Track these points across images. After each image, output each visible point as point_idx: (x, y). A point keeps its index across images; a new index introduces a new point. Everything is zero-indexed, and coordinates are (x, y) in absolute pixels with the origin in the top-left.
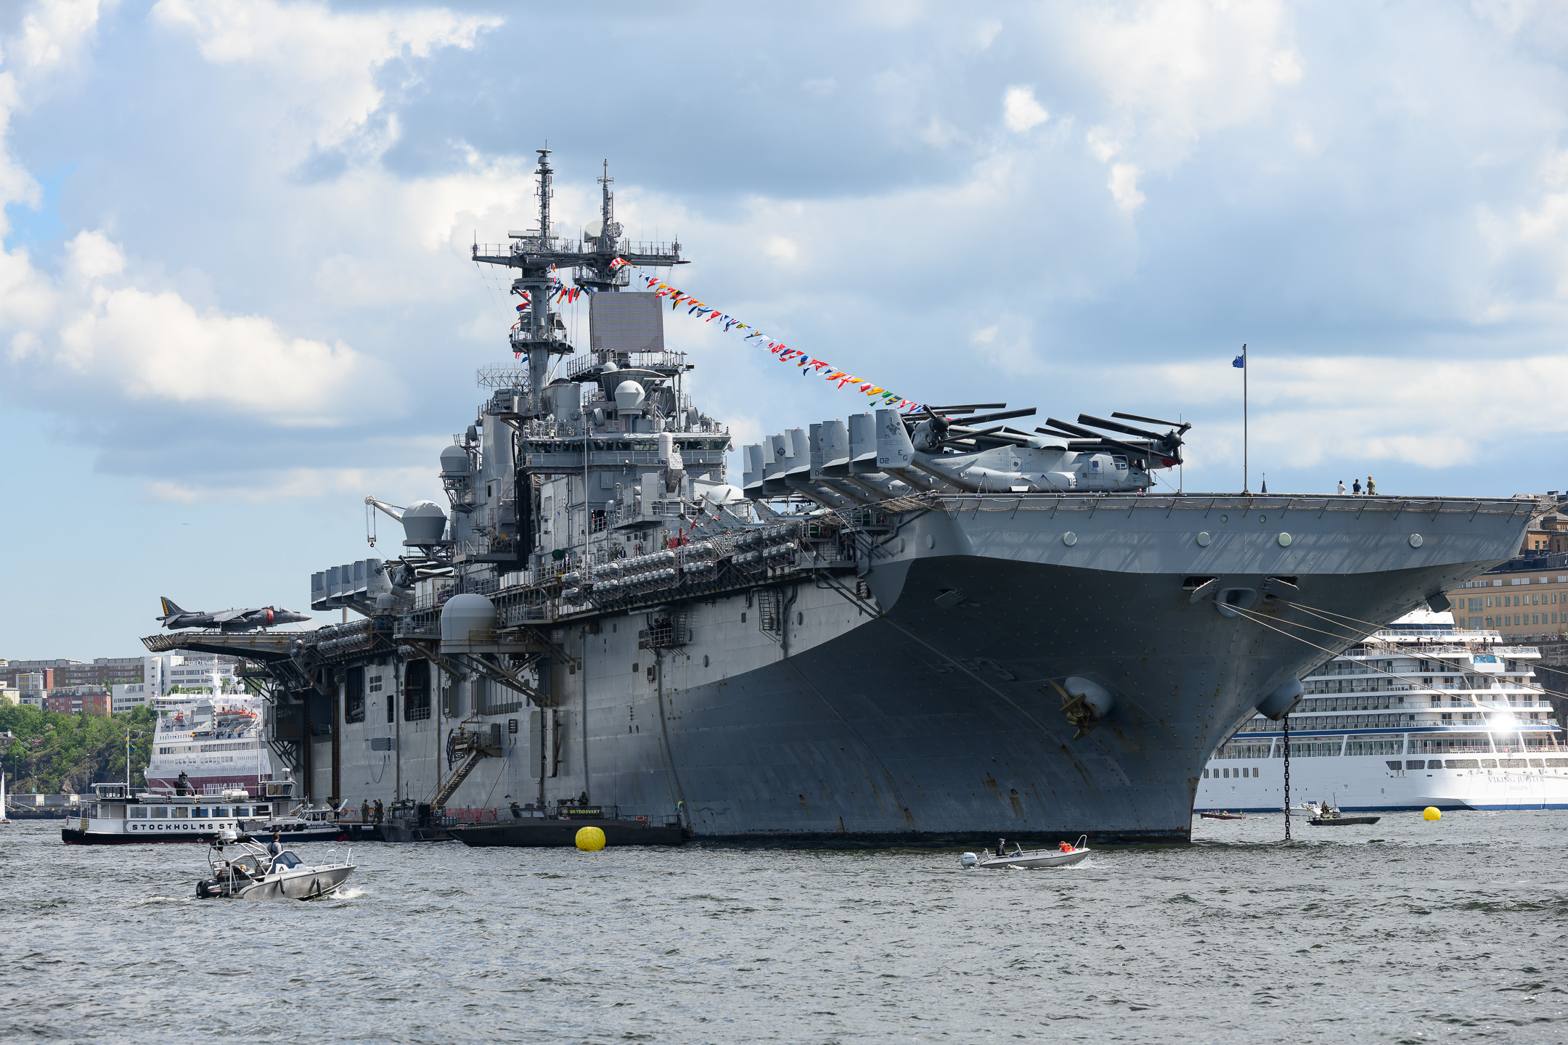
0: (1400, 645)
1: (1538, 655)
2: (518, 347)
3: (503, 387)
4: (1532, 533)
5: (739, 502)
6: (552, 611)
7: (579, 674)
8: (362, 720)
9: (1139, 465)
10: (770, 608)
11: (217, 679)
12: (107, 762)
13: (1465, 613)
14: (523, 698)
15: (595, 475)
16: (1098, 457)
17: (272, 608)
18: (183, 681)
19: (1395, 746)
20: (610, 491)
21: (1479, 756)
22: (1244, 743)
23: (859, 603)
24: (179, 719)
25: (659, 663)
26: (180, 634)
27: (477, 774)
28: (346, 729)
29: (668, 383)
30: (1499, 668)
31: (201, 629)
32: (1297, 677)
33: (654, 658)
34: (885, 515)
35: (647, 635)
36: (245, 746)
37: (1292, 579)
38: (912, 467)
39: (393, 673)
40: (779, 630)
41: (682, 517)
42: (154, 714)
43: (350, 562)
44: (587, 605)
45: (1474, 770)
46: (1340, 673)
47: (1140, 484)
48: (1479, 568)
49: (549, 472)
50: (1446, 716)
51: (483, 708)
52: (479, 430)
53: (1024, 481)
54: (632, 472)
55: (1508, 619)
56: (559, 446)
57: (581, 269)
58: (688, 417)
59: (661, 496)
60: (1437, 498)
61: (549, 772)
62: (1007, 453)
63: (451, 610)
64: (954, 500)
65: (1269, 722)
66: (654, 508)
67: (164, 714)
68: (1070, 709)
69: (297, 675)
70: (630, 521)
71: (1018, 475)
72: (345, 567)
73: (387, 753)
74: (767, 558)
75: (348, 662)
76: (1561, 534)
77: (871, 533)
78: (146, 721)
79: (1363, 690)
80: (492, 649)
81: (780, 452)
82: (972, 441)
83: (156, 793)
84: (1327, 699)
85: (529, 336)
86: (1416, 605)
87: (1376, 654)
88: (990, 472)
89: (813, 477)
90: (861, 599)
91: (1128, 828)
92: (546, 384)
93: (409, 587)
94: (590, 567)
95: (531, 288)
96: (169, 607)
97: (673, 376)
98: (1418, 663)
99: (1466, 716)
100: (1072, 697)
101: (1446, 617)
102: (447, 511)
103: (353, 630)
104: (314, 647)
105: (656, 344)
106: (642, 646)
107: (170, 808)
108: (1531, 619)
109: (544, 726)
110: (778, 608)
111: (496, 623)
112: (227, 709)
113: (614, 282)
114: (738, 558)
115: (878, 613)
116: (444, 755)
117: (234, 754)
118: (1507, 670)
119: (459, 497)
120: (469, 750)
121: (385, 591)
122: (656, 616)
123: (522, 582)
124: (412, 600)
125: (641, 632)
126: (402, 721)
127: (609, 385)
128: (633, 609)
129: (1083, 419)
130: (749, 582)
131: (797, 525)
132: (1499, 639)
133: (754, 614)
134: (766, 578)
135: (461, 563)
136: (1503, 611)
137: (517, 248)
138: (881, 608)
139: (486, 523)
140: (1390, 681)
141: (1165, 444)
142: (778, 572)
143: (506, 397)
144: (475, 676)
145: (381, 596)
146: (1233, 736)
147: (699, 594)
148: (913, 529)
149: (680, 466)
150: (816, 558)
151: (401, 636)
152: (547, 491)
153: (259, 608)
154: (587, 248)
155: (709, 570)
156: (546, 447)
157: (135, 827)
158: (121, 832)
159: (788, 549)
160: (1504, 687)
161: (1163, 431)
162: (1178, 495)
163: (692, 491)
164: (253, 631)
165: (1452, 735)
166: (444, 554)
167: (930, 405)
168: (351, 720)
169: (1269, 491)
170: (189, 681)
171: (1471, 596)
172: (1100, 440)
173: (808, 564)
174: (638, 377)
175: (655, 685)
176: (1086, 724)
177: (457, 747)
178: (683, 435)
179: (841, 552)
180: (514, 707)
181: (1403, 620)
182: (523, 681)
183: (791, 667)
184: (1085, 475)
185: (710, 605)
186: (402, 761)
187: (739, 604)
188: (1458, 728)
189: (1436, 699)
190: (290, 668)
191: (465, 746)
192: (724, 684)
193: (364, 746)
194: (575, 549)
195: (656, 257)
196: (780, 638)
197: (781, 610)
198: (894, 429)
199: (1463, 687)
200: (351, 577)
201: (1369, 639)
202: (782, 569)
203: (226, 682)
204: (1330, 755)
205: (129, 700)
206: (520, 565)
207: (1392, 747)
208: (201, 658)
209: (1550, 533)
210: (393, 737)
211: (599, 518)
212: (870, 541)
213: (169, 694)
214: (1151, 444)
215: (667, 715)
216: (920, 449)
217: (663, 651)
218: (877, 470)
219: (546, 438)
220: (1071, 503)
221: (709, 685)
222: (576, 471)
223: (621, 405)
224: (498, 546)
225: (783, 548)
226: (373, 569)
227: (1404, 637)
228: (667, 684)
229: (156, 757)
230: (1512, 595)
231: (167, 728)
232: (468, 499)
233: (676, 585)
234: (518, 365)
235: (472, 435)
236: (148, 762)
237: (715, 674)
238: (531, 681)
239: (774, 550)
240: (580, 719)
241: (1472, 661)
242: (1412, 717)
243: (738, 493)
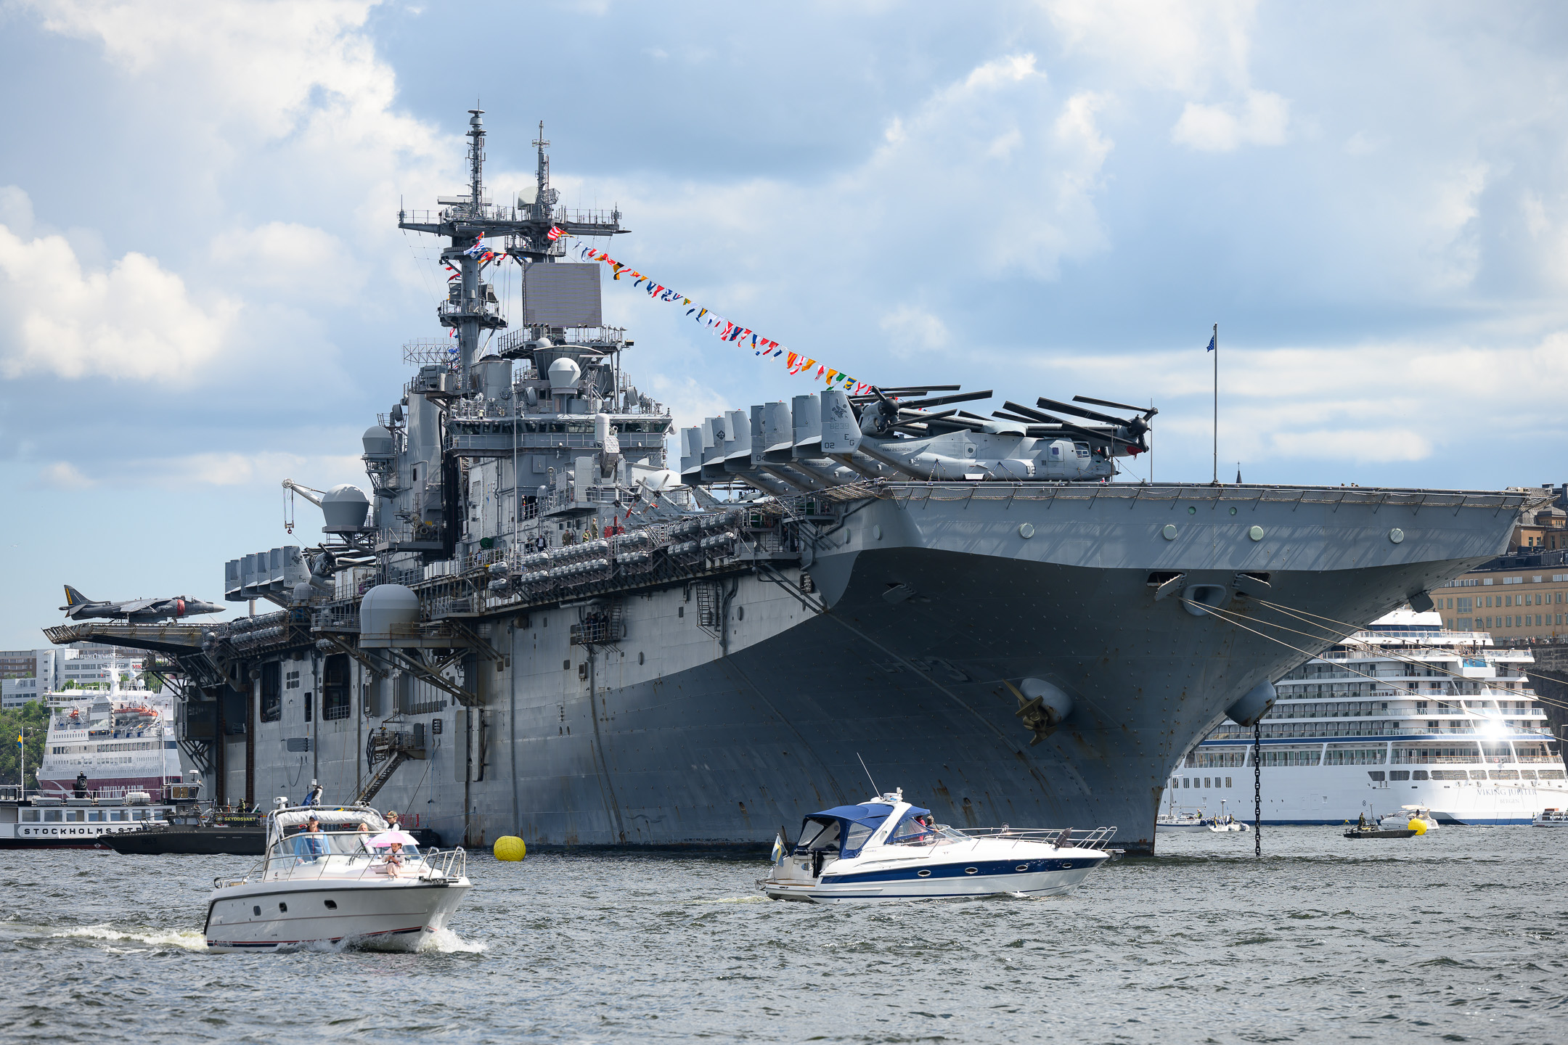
0: (1384, 647)
1: (1532, 660)
2: (447, 320)
3: (431, 364)
4: (1526, 528)
5: (678, 489)
6: (479, 603)
7: (507, 671)
8: (278, 718)
9: (1103, 453)
10: (709, 603)
11: (115, 674)
13: (1453, 613)
14: (448, 696)
15: (526, 459)
16: (1058, 443)
17: (183, 598)
18: (78, 676)
19: (1378, 756)
20: (542, 476)
21: (1467, 767)
22: (1217, 751)
23: (803, 597)
24: (74, 716)
25: (591, 660)
26: (84, 625)
27: (398, 777)
28: (261, 728)
29: (606, 360)
30: (1489, 673)
31: (107, 620)
32: (1270, 681)
33: (586, 654)
34: (831, 504)
35: (579, 629)
36: (145, 746)
37: (1264, 576)
38: (859, 452)
39: (311, 669)
40: (718, 625)
41: (617, 504)
42: (47, 712)
43: (267, 549)
44: (515, 598)
45: (1463, 782)
46: (1319, 677)
47: (1103, 473)
48: (1464, 565)
49: (477, 455)
50: (1433, 724)
51: (405, 707)
52: (405, 409)
53: (978, 469)
54: (566, 456)
55: (1499, 620)
56: (488, 427)
57: (514, 238)
58: (626, 398)
59: (595, 481)
60: (1419, 491)
61: (475, 776)
62: (961, 439)
63: (371, 601)
64: (903, 488)
65: (1243, 728)
66: (588, 494)
67: (58, 711)
68: (1026, 712)
69: (209, 670)
70: (563, 508)
71: (973, 462)
72: (261, 555)
73: (304, 754)
74: (705, 548)
75: (264, 656)
76: (1557, 530)
77: (815, 523)
78: (38, 718)
79: (1344, 695)
80: (415, 644)
81: (720, 435)
82: (924, 426)
83: (48, 795)
84: (1305, 705)
85: (459, 310)
86: (1398, 605)
87: (1357, 657)
88: (942, 458)
89: (754, 462)
90: (804, 593)
92: (476, 360)
93: (329, 577)
94: (519, 557)
95: (462, 258)
96: (74, 597)
97: (612, 353)
98: (1403, 667)
99: (1455, 724)
100: (1028, 700)
101: (1431, 618)
102: (370, 497)
103: (268, 622)
104: (227, 640)
105: (594, 319)
106: (574, 642)
107: (65, 812)
108: (1523, 621)
109: (469, 727)
110: (717, 602)
111: (419, 616)
112: (125, 706)
113: (549, 253)
114: (675, 549)
115: (823, 608)
116: (364, 757)
117: (133, 754)
118: (1498, 675)
119: (382, 481)
120: (391, 751)
121: (304, 580)
122: (589, 610)
123: (447, 573)
124: (332, 590)
125: (573, 627)
126: (320, 720)
127: (542, 362)
128: (564, 602)
129: (1042, 403)
130: (686, 574)
131: (737, 514)
132: (1490, 642)
133: (692, 608)
134: (704, 570)
135: (384, 551)
136: (1493, 612)
137: (447, 215)
138: (825, 603)
139: (411, 510)
140: (1373, 686)
141: (1129, 431)
142: (717, 564)
143: (432, 374)
144: (397, 673)
145: (298, 586)
146: (1201, 743)
147: (634, 586)
148: (860, 519)
149: (616, 450)
150: (757, 550)
151: (319, 629)
152: (476, 475)
153: (170, 598)
154: (521, 216)
155: (644, 561)
156: (475, 428)
157: (27, 831)
158: (11, 835)
159: (727, 539)
160: (1494, 693)
161: (1128, 416)
162: (1143, 484)
163: (629, 477)
164: (162, 622)
165: (1438, 744)
166: (366, 542)
167: (879, 386)
168: (266, 718)
169: (1244, 483)
170: (84, 676)
171: (1459, 596)
172: (1060, 425)
173: (748, 556)
174: (573, 354)
175: (588, 683)
176: (1043, 728)
177: (378, 748)
178: (620, 417)
179: (783, 543)
180: (439, 706)
181: (1385, 620)
182: (447, 678)
183: (731, 665)
184: (1044, 463)
185: (646, 599)
186: (320, 763)
187: (677, 597)
188: (1445, 736)
189: (1421, 705)
190: (201, 662)
191: (386, 747)
192: (660, 682)
193: (280, 746)
194: (505, 538)
195: (595, 225)
196: (720, 634)
197: (721, 605)
198: (840, 412)
199: (1450, 693)
200: (268, 566)
201: (1347, 641)
202: (722, 560)
203: (124, 677)
204: (1308, 764)
205: (20, 696)
206: (446, 554)
207: (1375, 757)
208: (97, 652)
209: (1544, 529)
210: (310, 737)
211: (530, 504)
212: (814, 531)
213: (63, 689)
214: (1115, 430)
215: (599, 716)
216: (868, 434)
217: (596, 648)
218: (822, 456)
219: (474, 418)
220: (1028, 493)
221: (644, 684)
222: (505, 454)
223: (554, 383)
224: (424, 534)
225: (721, 538)
226: (290, 555)
227: (1387, 639)
228: (600, 683)
229: (49, 757)
230: (1503, 595)
231: (61, 726)
232: (392, 483)
233: (609, 576)
234: (447, 338)
235: (397, 415)
236: (40, 763)
237: (651, 673)
238: (457, 678)
239: (712, 540)
240: (507, 719)
241: (1460, 664)
242: (1396, 724)
243: (676, 479)
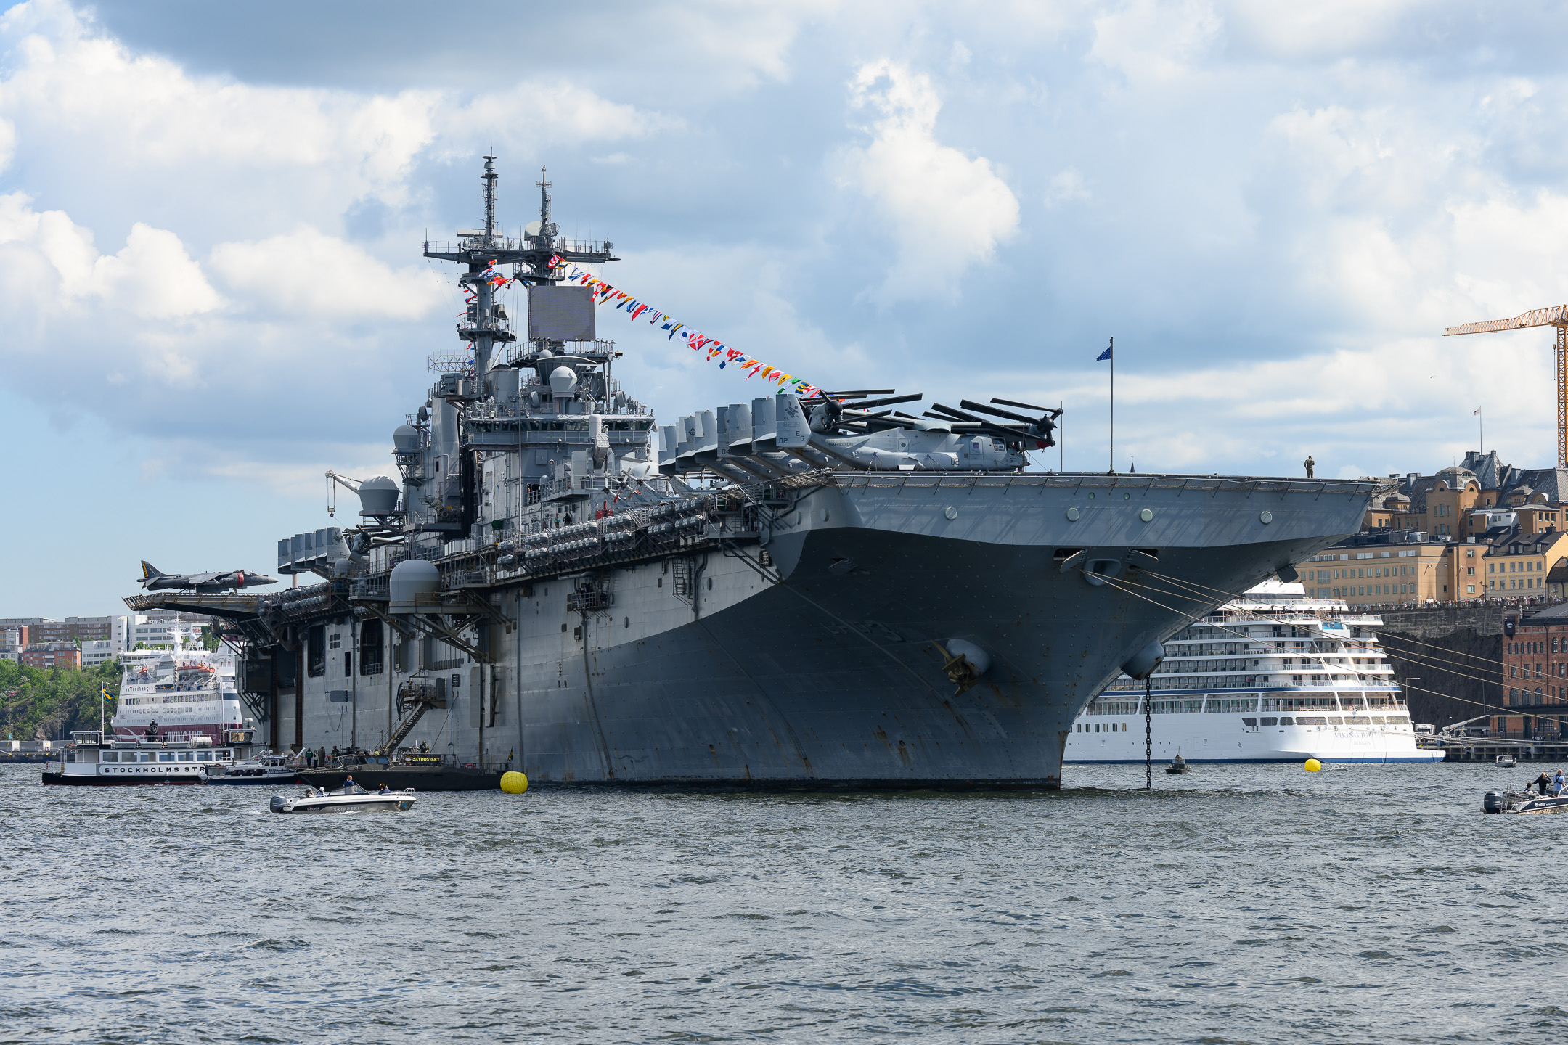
0: (1256, 612)
1: (1381, 623)
2: (466, 335)
3: (451, 372)
4: (1375, 511)
5: (657, 479)
6: (490, 576)
7: (514, 633)
8: (322, 674)
9: (1017, 448)
10: (683, 575)
11: (178, 636)
12: (78, 711)
13: (1314, 584)
14: (465, 655)
15: (530, 453)
16: (979, 439)
17: (242, 571)
18: (146, 639)
19: (1251, 705)
20: (545, 468)
21: (1327, 714)
22: (1114, 701)
23: (762, 570)
24: (143, 673)
25: (585, 624)
26: (158, 595)
27: (423, 724)
28: (309, 683)
29: (599, 369)
30: (1345, 634)
31: (178, 591)
32: (1158, 641)
33: (581, 619)
34: (784, 491)
35: (574, 598)
36: (204, 697)
37: (1153, 551)
38: (808, 447)
39: (350, 632)
40: (691, 594)
41: (606, 491)
42: (120, 668)
43: (313, 530)
44: (520, 571)
45: (1322, 727)
46: (1200, 638)
47: (1017, 464)
48: (1324, 543)
49: (490, 449)
50: (1297, 678)
51: (429, 663)
52: (429, 411)
53: (911, 461)
54: (564, 450)
55: (1353, 590)
56: (498, 426)
57: (521, 265)
58: (616, 401)
59: (589, 472)
60: (1285, 479)
61: (487, 722)
62: (895, 435)
63: (399, 574)
64: (845, 477)
65: (1136, 682)
66: (582, 483)
67: (130, 668)
68: (951, 668)
69: (265, 634)
70: (561, 494)
71: (905, 454)
72: (308, 535)
73: (344, 704)
74: (678, 528)
75: (311, 621)
76: (1402, 513)
77: (771, 507)
78: (112, 674)
79: (1222, 653)
80: (436, 610)
81: (691, 432)
82: (864, 424)
83: (122, 740)
84: (1189, 661)
85: (475, 326)
86: (1267, 577)
87: (1233, 621)
88: (880, 452)
89: (720, 455)
90: (763, 566)
91: (1004, 777)
92: (489, 369)
93: (366, 553)
94: (523, 536)
95: (477, 282)
96: (149, 570)
97: (604, 363)
98: (1272, 629)
99: (1316, 678)
100: (953, 657)
101: (1296, 587)
102: (400, 485)
103: (313, 592)
104: (279, 607)
105: (589, 335)
106: (570, 608)
107: (138, 753)
108: (1374, 590)
109: (482, 681)
110: (690, 574)
111: (440, 586)
112: (187, 664)
113: (550, 277)
114: (653, 529)
115: (779, 579)
116: (395, 707)
117: (193, 705)
118: (1352, 636)
119: (410, 472)
120: (416, 702)
121: (344, 556)
122: (582, 581)
123: (464, 550)
124: (367, 564)
125: (569, 596)
126: (358, 675)
127: (545, 370)
128: (561, 575)
129: (965, 404)
130: (664, 550)
131: (706, 499)
132: (1345, 608)
133: (668, 579)
134: (679, 547)
135: (411, 531)
136: (1349, 582)
137: (465, 245)
138: (781, 575)
139: (434, 496)
140: (1246, 646)
141: (1039, 428)
142: (690, 541)
143: (452, 381)
144: (422, 635)
145: (338, 561)
146: (1100, 694)
147: (620, 561)
148: (809, 504)
149: (607, 445)
150: (722, 529)
151: (355, 597)
152: (488, 466)
153: (231, 571)
154: (527, 246)
155: (628, 539)
156: (487, 427)
157: (107, 770)
158: (94, 774)
159: (697, 521)
160: (1349, 652)
161: (1038, 415)
162: (1050, 474)
163: (618, 467)
164: (225, 592)
165: (1302, 694)
166: (396, 524)
167: (824, 390)
168: (313, 673)
169: (1136, 472)
170: (152, 639)
171: (1320, 569)
172: (980, 423)
173: (715, 535)
174: (571, 363)
175: (582, 644)
176: (966, 682)
177: (405, 699)
178: (611, 417)
179: (745, 524)
180: (457, 663)
181: (1259, 589)
182: (464, 639)
183: (701, 628)
184: (966, 456)
185: (630, 572)
186: (358, 712)
187: (656, 570)
188: (1308, 688)
189: (1287, 661)
190: (258, 626)
191: (413, 698)
192: (642, 643)
193: (324, 698)
194: (513, 520)
195: (590, 254)
196: (692, 602)
197: (693, 577)
198: (792, 412)
199: (1312, 651)
200: (313, 544)
201: (1226, 607)
202: (693, 539)
203: (186, 639)
204: (1191, 712)
205: (97, 655)
206: (464, 534)
207: (1248, 705)
208: (163, 618)
209: (1391, 512)
210: (350, 689)
211: (533, 492)
212: (771, 514)
213: (134, 650)
214: (1027, 428)
215: (592, 671)
216: (816, 431)
217: (589, 613)
218: (777, 450)
219: (486, 418)
220: (952, 480)
221: (629, 644)
222: (511, 449)
223: (555, 389)
224: (444, 517)
225: (693, 520)
226: (331, 535)
227: (1259, 606)
228: (592, 643)
229: (122, 707)
230: (1357, 568)
231: (132, 681)
232: (418, 473)
233: (598, 553)
234: (466, 350)
235: (423, 415)
236: (115, 712)
237: (634, 635)
238: (472, 639)
239: (685, 522)
240: (515, 674)
241: (1320, 627)
242: (1266, 678)
243: (655, 470)
